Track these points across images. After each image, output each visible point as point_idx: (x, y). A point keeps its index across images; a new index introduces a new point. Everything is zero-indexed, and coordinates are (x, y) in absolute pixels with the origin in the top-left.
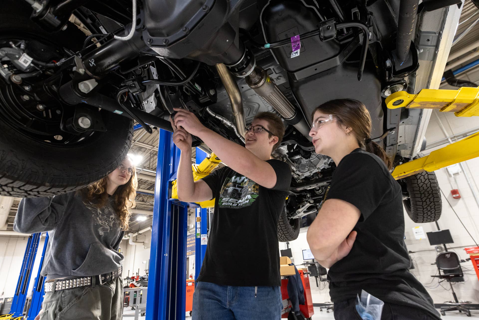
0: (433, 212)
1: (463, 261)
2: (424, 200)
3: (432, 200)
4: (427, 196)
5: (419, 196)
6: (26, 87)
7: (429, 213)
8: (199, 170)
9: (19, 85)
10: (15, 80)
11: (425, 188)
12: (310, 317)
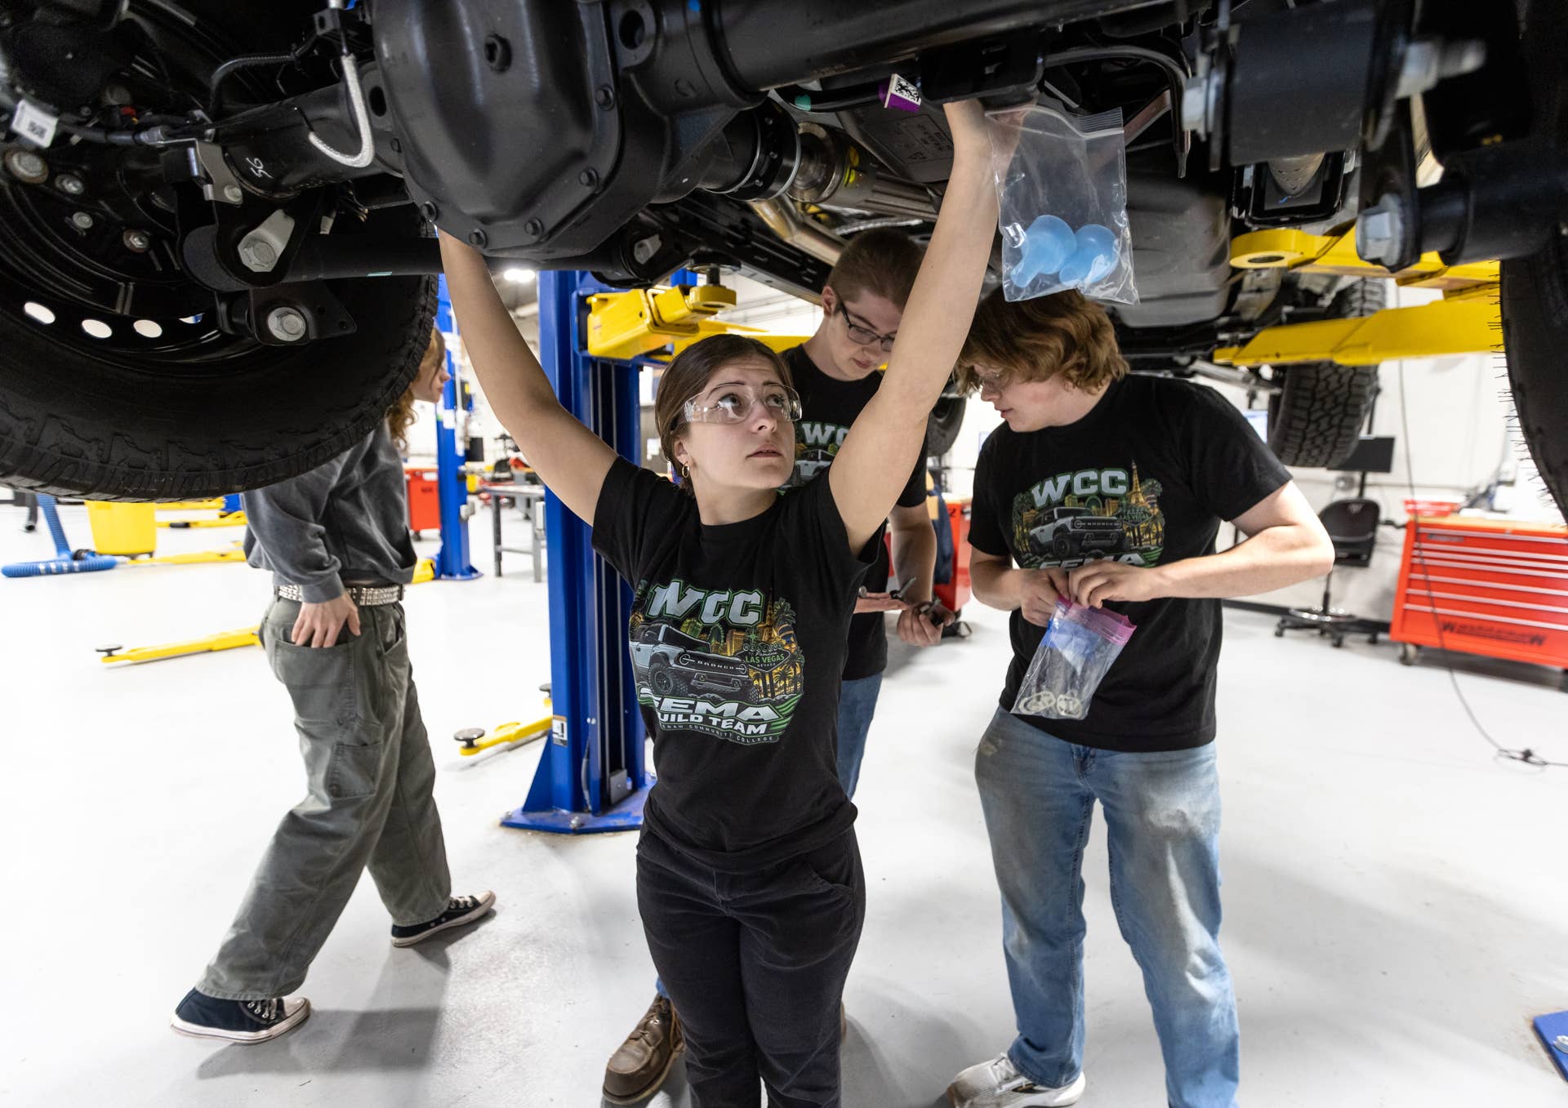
0: (1330, 439)
1: (1389, 523)
2: (1313, 417)
3: (1336, 421)
4: (1327, 406)
5: (1307, 404)
6: (68, 182)
7: (1319, 441)
8: (660, 317)
9: (43, 186)
10: (26, 173)
11: (1334, 385)
12: (957, 609)
